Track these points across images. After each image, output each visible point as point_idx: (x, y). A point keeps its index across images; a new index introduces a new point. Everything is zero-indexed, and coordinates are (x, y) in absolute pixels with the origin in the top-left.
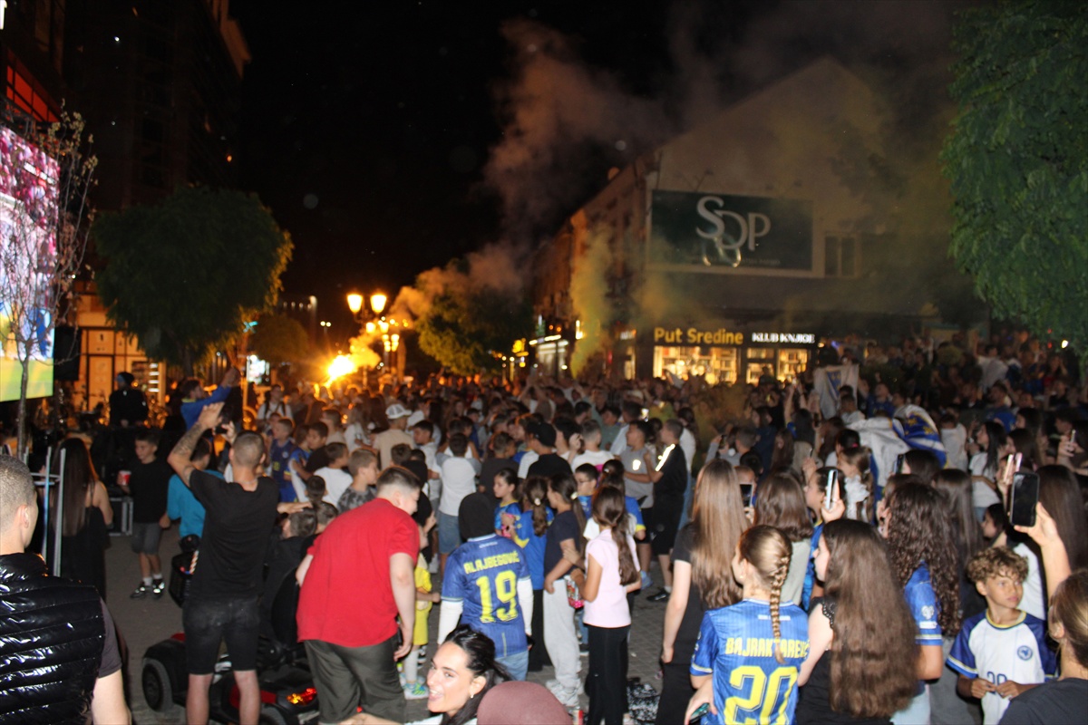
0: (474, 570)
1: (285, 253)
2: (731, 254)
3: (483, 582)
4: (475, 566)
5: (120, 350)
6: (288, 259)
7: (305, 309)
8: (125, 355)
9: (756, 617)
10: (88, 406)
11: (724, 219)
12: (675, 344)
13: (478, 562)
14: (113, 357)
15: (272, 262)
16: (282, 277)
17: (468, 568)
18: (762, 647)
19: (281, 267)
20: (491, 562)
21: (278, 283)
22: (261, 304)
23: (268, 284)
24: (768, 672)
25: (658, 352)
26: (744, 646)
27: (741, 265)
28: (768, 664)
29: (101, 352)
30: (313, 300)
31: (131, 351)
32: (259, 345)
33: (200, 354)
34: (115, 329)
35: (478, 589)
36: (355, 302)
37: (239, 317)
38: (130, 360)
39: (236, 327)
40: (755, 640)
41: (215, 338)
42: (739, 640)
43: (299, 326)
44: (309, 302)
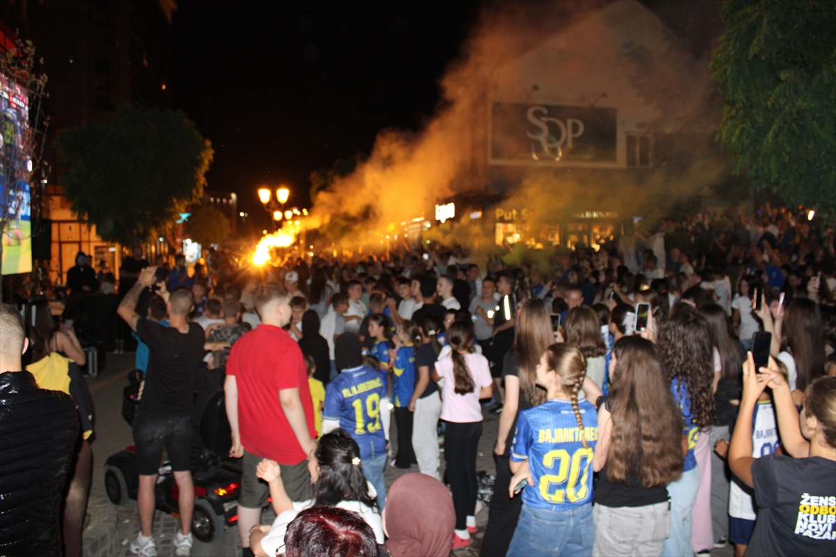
0: (350, 395)
1: (208, 156)
2: (554, 151)
3: (357, 404)
4: (351, 392)
5: (85, 238)
6: (210, 161)
7: (227, 204)
8: (89, 242)
9: (559, 412)
10: (61, 281)
11: (549, 124)
12: (511, 221)
13: (354, 388)
14: (80, 243)
15: (198, 163)
16: (206, 175)
17: (346, 393)
18: (566, 434)
19: (205, 167)
20: (363, 387)
21: (202, 180)
22: (191, 196)
23: (195, 182)
25: (499, 228)
26: (553, 435)
27: (562, 159)
28: (571, 448)
29: (70, 239)
30: (234, 196)
31: (92, 240)
32: (191, 230)
33: (145, 237)
34: (80, 221)
35: (353, 409)
36: (264, 195)
37: (172, 205)
38: (92, 246)
39: (172, 216)
40: (560, 430)
41: (157, 225)
42: (549, 431)
43: (222, 216)
44: (230, 198)
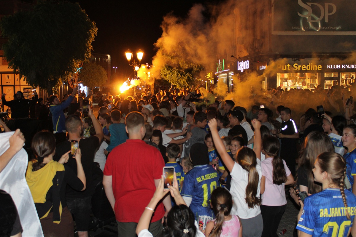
0: (201, 181)
1: (94, 32)
2: (316, 25)
3: (205, 186)
4: (201, 179)
5: (17, 83)
6: (95, 35)
7: (105, 61)
8: (20, 85)
10: (3, 110)
11: (312, 6)
12: (286, 72)
13: (202, 177)
14: (14, 86)
15: (88, 36)
16: (92, 44)
17: (199, 180)
18: (336, 212)
19: (92, 40)
20: (208, 177)
21: (91, 47)
22: (83, 58)
23: (86, 48)
24: (339, 224)
25: (279, 76)
26: (329, 213)
27: (321, 30)
28: (339, 220)
29: (8, 84)
30: (109, 56)
31: (23, 83)
32: (84, 78)
33: (55, 83)
34: (14, 73)
35: (202, 190)
36: (129, 56)
37: (73, 64)
38: (22, 87)
39: (71, 70)
40: (333, 209)
41: (62, 75)
42: (326, 210)
43: (102, 69)
44: (107, 57)
